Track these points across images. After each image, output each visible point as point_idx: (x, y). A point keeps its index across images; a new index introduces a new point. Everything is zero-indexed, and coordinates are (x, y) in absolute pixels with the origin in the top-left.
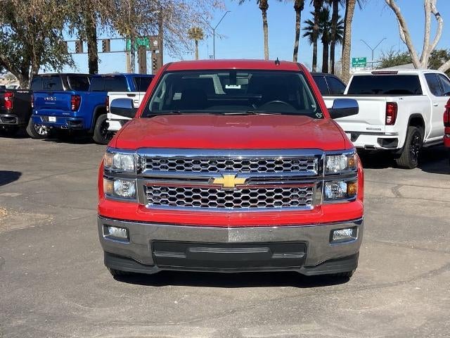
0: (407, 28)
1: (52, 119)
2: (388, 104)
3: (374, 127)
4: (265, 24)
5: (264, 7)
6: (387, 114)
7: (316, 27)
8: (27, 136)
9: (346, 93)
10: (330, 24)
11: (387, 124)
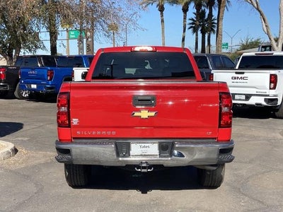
0: (268, 24)
1: (34, 86)
2: (271, 75)
3: (262, 91)
4: (162, 21)
5: (162, 9)
6: (271, 82)
7: (198, 23)
8: (15, 98)
9: (237, 67)
10: (206, 21)
11: (270, 89)
